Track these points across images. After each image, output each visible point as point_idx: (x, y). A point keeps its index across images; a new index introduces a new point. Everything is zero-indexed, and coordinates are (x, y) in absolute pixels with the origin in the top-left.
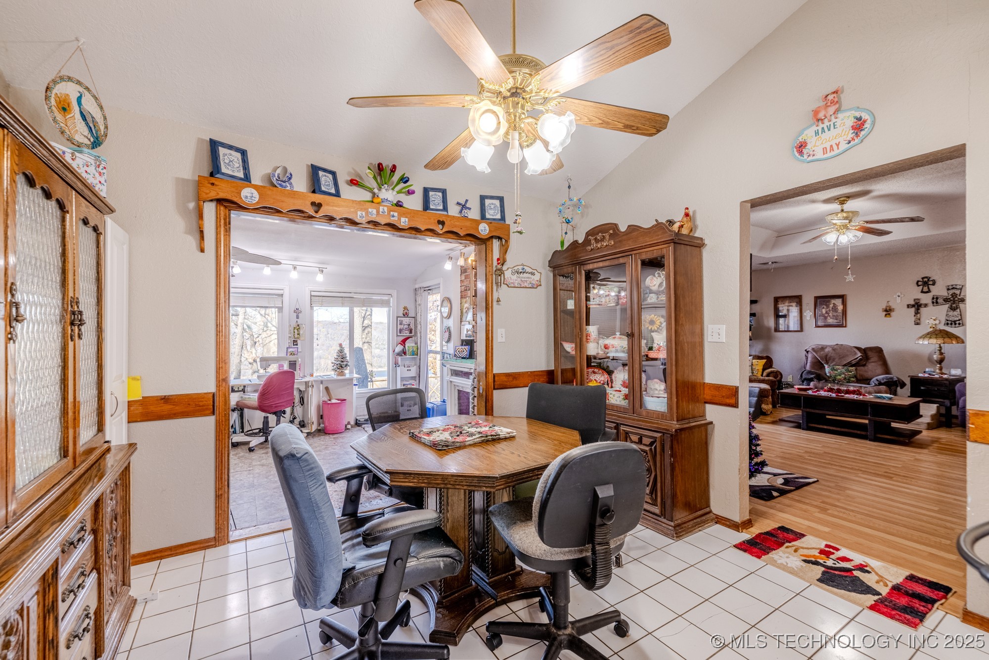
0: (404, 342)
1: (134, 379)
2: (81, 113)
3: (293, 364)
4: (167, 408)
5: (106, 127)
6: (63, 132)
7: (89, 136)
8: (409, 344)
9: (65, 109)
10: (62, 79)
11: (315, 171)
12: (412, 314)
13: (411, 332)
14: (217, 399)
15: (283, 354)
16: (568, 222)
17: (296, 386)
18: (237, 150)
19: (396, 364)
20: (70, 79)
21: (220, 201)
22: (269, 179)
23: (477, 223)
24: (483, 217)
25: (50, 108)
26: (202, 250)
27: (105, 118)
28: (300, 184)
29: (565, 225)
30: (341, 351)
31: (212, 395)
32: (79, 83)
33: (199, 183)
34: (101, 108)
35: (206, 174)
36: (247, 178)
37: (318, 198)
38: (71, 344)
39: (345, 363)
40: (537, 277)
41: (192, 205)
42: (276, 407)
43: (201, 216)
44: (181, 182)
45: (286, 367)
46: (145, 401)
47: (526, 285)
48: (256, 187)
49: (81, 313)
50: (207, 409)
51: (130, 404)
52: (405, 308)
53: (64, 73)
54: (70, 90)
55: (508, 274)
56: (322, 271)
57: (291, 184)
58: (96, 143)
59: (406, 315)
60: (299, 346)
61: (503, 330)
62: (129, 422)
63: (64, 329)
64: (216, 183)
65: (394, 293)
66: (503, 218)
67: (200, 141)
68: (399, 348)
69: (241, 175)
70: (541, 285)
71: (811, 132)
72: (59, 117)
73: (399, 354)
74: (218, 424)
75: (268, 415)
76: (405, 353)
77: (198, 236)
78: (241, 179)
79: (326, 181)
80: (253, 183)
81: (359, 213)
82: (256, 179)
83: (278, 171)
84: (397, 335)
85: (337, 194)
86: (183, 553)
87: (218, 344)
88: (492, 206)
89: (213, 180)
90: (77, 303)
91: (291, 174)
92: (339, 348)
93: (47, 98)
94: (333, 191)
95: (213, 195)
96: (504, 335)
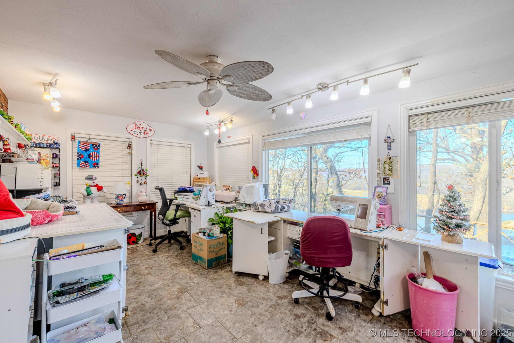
60: (393, 185)
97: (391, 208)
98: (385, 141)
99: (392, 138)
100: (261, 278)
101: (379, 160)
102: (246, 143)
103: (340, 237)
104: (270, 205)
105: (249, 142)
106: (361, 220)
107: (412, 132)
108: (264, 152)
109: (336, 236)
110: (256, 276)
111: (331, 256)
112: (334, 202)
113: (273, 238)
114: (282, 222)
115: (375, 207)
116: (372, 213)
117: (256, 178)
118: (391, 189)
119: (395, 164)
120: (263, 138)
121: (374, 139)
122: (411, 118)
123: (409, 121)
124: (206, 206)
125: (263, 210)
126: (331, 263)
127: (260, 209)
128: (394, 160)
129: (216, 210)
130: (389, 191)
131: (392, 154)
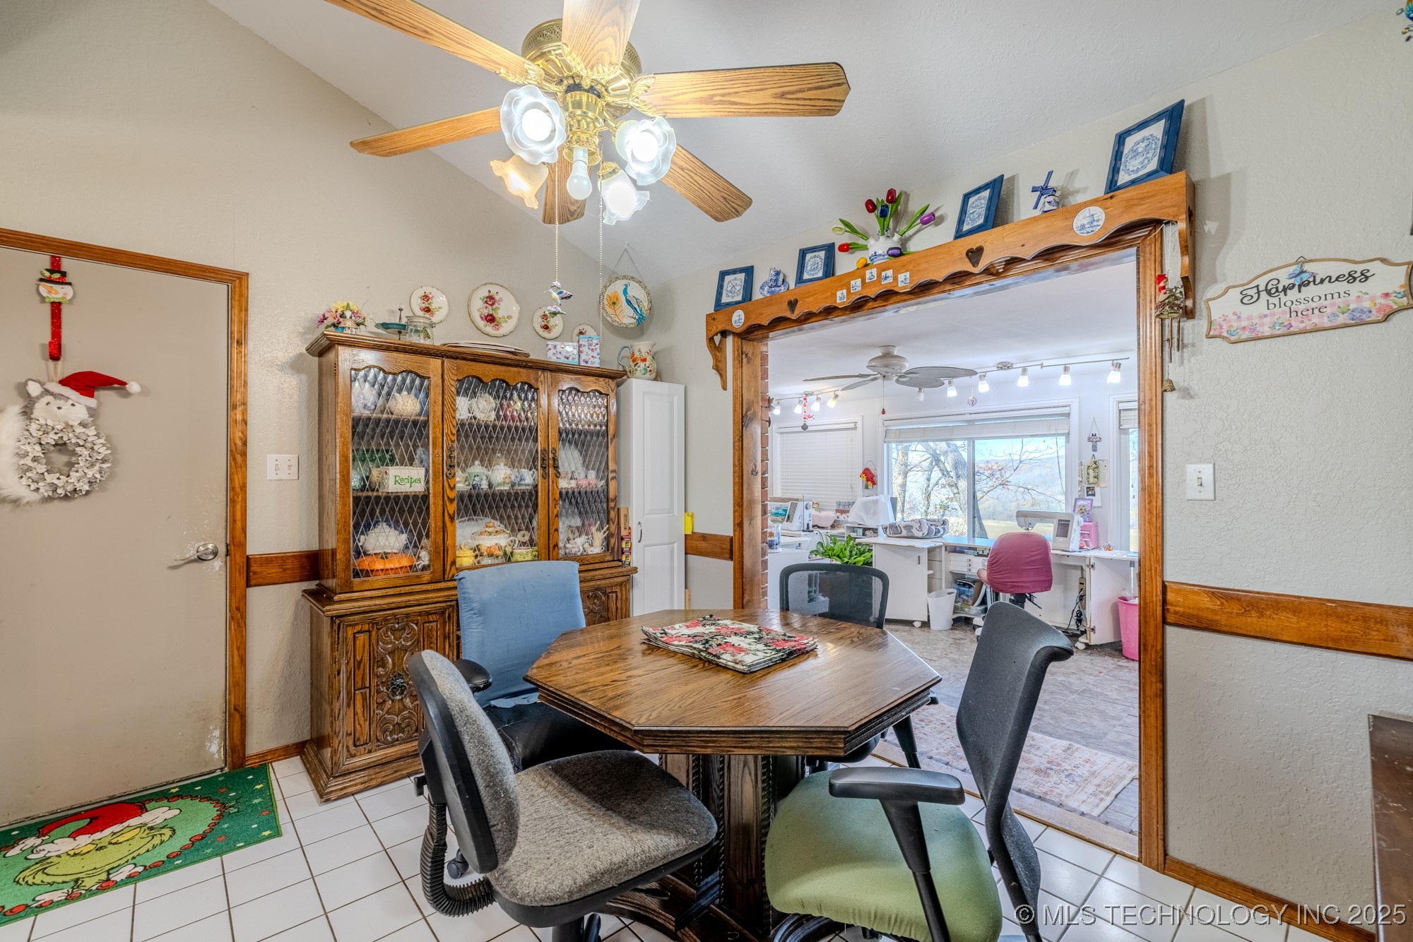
1: (688, 515)
2: (628, 300)
4: (704, 545)
5: (650, 302)
7: (635, 316)
9: (614, 303)
10: (611, 282)
11: (803, 256)
14: (734, 544)
18: (742, 270)
20: (617, 278)
27: (648, 295)
31: (729, 540)
32: (626, 277)
34: (645, 288)
35: (713, 310)
36: (746, 299)
37: (795, 293)
40: (1387, 283)
46: (693, 537)
47: (1318, 320)
48: (743, 307)
50: (727, 553)
51: (686, 536)
53: (614, 275)
54: (617, 287)
55: (1225, 306)
56: (1119, 367)
58: (642, 318)
60: (1098, 497)
62: (686, 554)
64: (716, 317)
66: (1167, 163)
69: (740, 298)
72: (610, 311)
77: (720, 374)
78: (738, 302)
79: (814, 265)
81: (839, 294)
85: (826, 277)
88: (1143, 146)
89: (714, 315)
93: (602, 301)
94: (820, 274)
95: (714, 329)
97: (1097, 526)
98: (1089, 440)
99: (1098, 436)
100: (917, 624)
101: (1081, 464)
102: (852, 429)
103: (1039, 557)
104: (920, 527)
105: (855, 428)
106: (1061, 539)
107: (1123, 429)
108: (885, 445)
109: (1035, 555)
110: (909, 623)
111: (1029, 579)
112: (1022, 519)
113: (931, 572)
114: (943, 549)
115: (1078, 523)
116: (1075, 530)
117: (870, 487)
118: (1097, 501)
119: (1102, 470)
120: (885, 422)
121: (1074, 436)
122: (1123, 414)
123: (1120, 417)
124: (804, 531)
125: (910, 534)
126: (1027, 587)
127: (904, 533)
128: (1101, 464)
129: (818, 539)
130: (1094, 505)
131: (1098, 456)
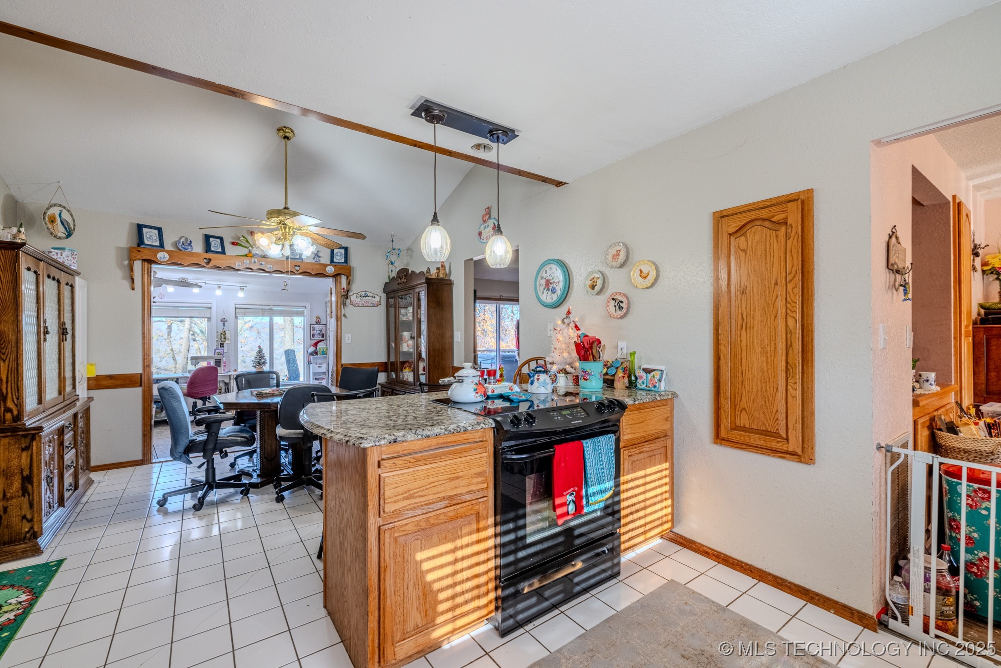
0: (316, 345)
1: (91, 365)
2: (61, 222)
3: (218, 362)
4: (111, 382)
5: (74, 225)
6: (52, 234)
7: (65, 232)
8: (321, 346)
9: (52, 221)
10: (51, 206)
11: (207, 238)
12: (323, 322)
13: (323, 336)
14: (143, 377)
15: (212, 354)
16: (392, 264)
17: (219, 379)
18: (155, 228)
19: (309, 363)
20: (55, 205)
21: (144, 260)
22: (176, 244)
23: (326, 266)
24: (332, 261)
25: (45, 223)
26: (133, 289)
27: (74, 220)
28: (198, 247)
29: (391, 265)
30: (260, 351)
31: (139, 376)
32: (60, 205)
33: (130, 250)
34: (72, 216)
35: (135, 245)
36: (162, 245)
37: (209, 255)
38: (62, 343)
39: (262, 361)
40: (377, 299)
41: (126, 262)
42: (202, 394)
43: (132, 270)
44: (119, 249)
45: (213, 364)
46: (98, 378)
47: (368, 304)
48: (167, 252)
49: (66, 329)
50: (136, 383)
51: (89, 379)
52: (317, 317)
53: (53, 202)
54: (55, 211)
55: (353, 298)
56: (243, 289)
57: (191, 247)
58: (69, 234)
59: (318, 323)
60: (225, 348)
61: (350, 335)
62: (88, 390)
63: (59, 336)
64: (141, 250)
65: (308, 305)
66: (346, 261)
67: (132, 224)
68: (312, 349)
69: (158, 244)
70: (380, 305)
71: (482, 227)
72: (50, 226)
73: (311, 354)
74: (144, 392)
75: (197, 400)
76: (317, 354)
77: (130, 280)
78: (157, 246)
79: (215, 244)
80: (166, 248)
81: (237, 264)
82: (168, 246)
83: (183, 240)
84: (311, 339)
85: (223, 252)
86: (122, 467)
87: (143, 344)
88: (339, 254)
89: (139, 249)
90: (65, 324)
91: (191, 242)
92: (258, 349)
93: (44, 218)
94: (220, 250)
95: (139, 257)
96: (350, 338)
98: (221, 321)
99: (225, 319)
101: (218, 332)
107: (237, 317)
119: (227, 335)
122: (237, 309)
123: (235, 311)
131: (226, 328)
